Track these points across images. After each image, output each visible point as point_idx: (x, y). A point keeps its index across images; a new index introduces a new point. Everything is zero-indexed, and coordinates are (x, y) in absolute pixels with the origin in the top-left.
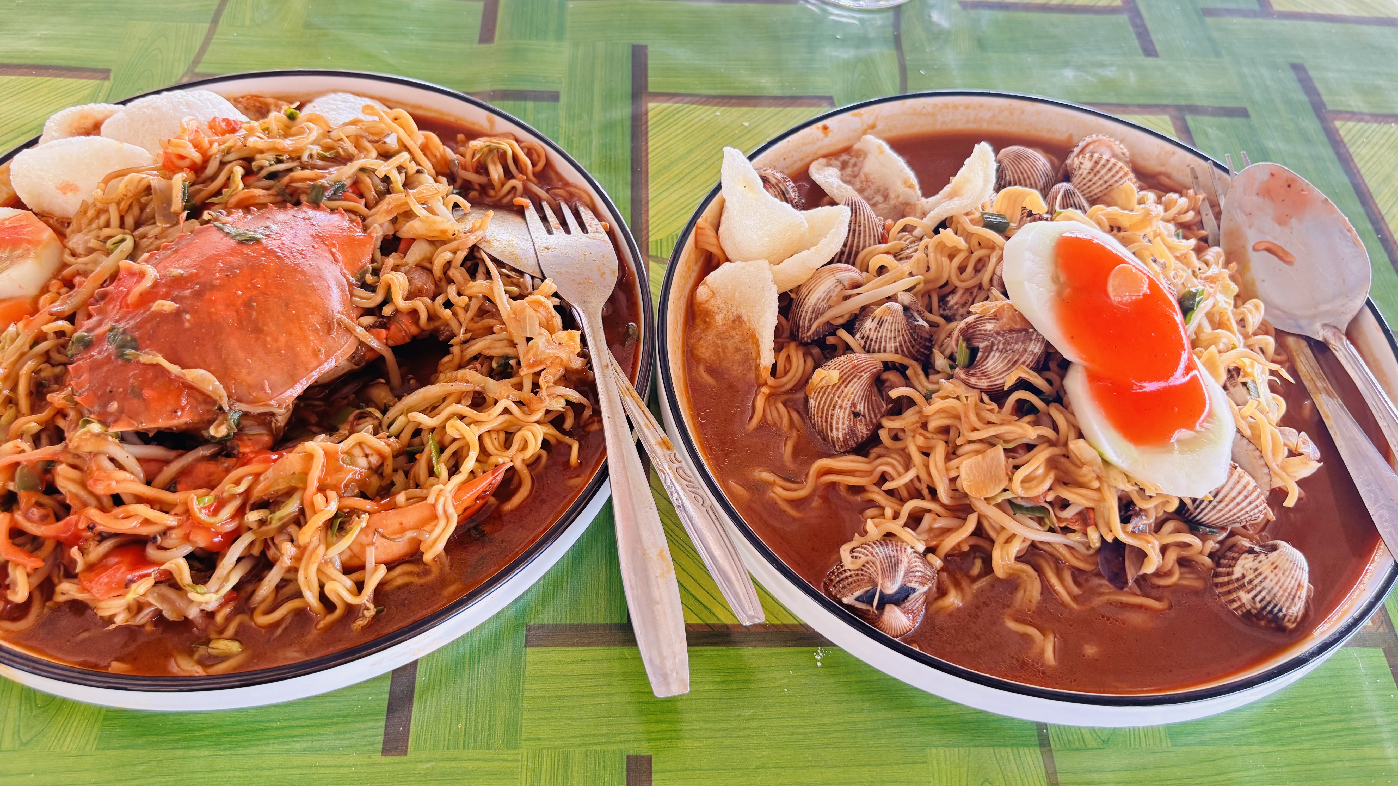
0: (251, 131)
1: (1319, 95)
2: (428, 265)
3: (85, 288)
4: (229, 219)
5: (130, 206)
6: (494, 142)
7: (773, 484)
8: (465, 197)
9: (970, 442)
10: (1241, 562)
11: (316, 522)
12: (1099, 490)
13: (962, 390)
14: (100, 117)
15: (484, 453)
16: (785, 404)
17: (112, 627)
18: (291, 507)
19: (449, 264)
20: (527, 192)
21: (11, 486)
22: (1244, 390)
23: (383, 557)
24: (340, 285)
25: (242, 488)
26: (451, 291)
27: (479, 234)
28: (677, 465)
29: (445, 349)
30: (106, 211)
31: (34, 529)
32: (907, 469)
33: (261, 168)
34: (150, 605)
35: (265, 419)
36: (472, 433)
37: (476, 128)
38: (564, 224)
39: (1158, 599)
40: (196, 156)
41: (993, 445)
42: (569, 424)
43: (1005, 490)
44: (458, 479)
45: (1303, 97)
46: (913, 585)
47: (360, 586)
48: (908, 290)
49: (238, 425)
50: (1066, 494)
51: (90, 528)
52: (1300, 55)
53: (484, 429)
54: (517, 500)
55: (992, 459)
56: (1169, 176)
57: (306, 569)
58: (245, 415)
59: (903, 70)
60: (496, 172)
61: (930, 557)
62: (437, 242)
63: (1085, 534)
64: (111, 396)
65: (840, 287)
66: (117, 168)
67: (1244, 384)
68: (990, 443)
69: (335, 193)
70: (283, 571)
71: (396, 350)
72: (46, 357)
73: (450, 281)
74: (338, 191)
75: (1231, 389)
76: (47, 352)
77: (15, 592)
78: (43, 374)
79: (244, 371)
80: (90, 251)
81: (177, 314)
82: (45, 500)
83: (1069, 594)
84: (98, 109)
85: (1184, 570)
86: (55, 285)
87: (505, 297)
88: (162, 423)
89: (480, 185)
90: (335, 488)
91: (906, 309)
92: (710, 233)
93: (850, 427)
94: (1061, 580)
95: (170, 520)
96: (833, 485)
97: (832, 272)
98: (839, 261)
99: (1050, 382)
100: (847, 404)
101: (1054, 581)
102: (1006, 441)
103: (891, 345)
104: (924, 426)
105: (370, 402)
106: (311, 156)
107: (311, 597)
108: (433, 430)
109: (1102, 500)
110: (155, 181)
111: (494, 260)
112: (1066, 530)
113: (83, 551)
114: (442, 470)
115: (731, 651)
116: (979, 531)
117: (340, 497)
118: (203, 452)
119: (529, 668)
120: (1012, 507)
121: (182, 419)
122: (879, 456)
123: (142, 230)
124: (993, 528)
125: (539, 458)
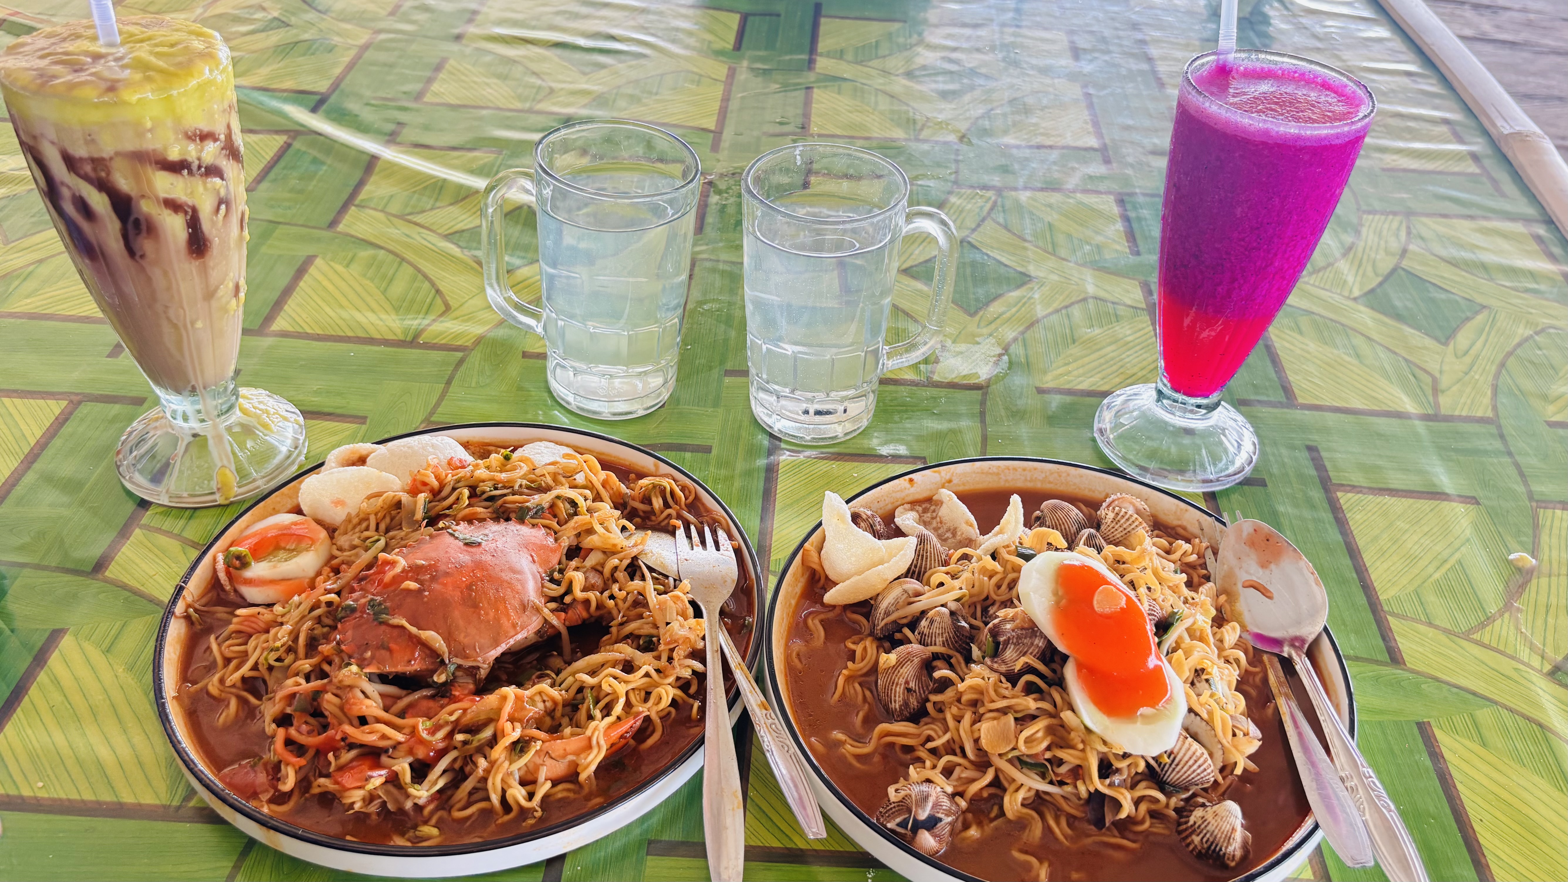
0: (476, 466)
1: (1326, 471)
2: (600, 569)
3: (348, 574)
4: (458, 528)
5: (384, 517)
6: (657, 480)
7: (844, 743)
8: (631, 521)
9: (991, 711)
10: (1194, 813)
11: (505, 742)
12: (1083, 750)
13: (987, 673)
14: (364, 453)
15: (628, 705)
16: (860, 684)
17: (351, 812)
18: (487, 733)
19: (616, 568)
20: (679, 517)
21: (289, 710)
22: (1207, 685)
23: (550, 775)
24: (534, 577)
25: (453, 718)
26: (615, 588)
27: (640, 547)
28: (770, 721)
29: (607, 630)
30: (368, 519)
31: (303, 739)
32: (945, 733)
33: (484, 492)
34: (380, 797)
35: (472, 671)
36: (621, 689)
37: (645, 470)
38: (703, 542)
39: (1134, 841)
40: (435, 484)
41: (1006, 714)
42: (693, 689)
43: (1014, 749)
44: (609, 720)
45: (1313, 472)
46: (940, 815)
47: (531, 796)
48: (958, 600)
49: (453, 674)
50: (1061, 754)
51: (343, 739)
52: (1315, 438)
53: (631, 686)
54: (650, 742)
55: (1005, 724)
56: (1185, 529)
57: (494, 778)
58: (459, 667)
59: (985, 439)
60: (657, 503)
61: (958, 799)
62: (608, 553)
63: (1076, 787)
64: (367, 646)
65: (906, 595)
66: (376, 490)
67: (1207, 681)
68: (1004, 711)
69: (536, 513)
70: (476, 780)
71: (569, 629)
72: (319, 620)
73: (615, 581)
74: (539, 512)
75: (1197, 684)
76: (320, 617)
77: (285, 783)
78: (316, 632)
79: (462, 635)
80: (354, 547)
81: (419, 592)
82: (311, 720)
83: (1063, 834)
84: (365, 447)
85: (1154, 821)
86: (327, 570)
87: (654, 593)
88: (400, 668)
89: (644, 512)
90: (520, 721)
91: (952, 613)
92: (814, 555)
93: (904, 700)
94: (1058, 823)
95: (400, 737)
96: (892, 745)
97: (901, 584)
98: (906, 576)
99: (1054, 671)
100: (902, 681)
101: (1052, 823)
102: (1016, 712)
103: (939, 640)
104: (959, 701)
105: (547, 667)
106: (521, 486)
107: (495, 799)
108: (592, 688)
109: (1086, 759)
110: (405, 498)
111: (649, 568)
112: (1061, 783)
113: (337, 757)
114: (597, 713)
115: (804, 868)
116: (996, 783)
117: (523, 728)
118: (426, 692)
119: (648, 871)
120: (1021, 762)
121: (416, 666)
122: (926, 724)
123: (391, 534)
124: (1006, 779)
125: (669, 713)
